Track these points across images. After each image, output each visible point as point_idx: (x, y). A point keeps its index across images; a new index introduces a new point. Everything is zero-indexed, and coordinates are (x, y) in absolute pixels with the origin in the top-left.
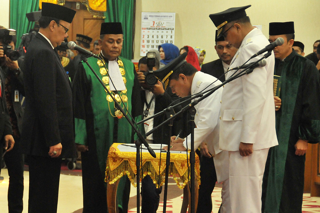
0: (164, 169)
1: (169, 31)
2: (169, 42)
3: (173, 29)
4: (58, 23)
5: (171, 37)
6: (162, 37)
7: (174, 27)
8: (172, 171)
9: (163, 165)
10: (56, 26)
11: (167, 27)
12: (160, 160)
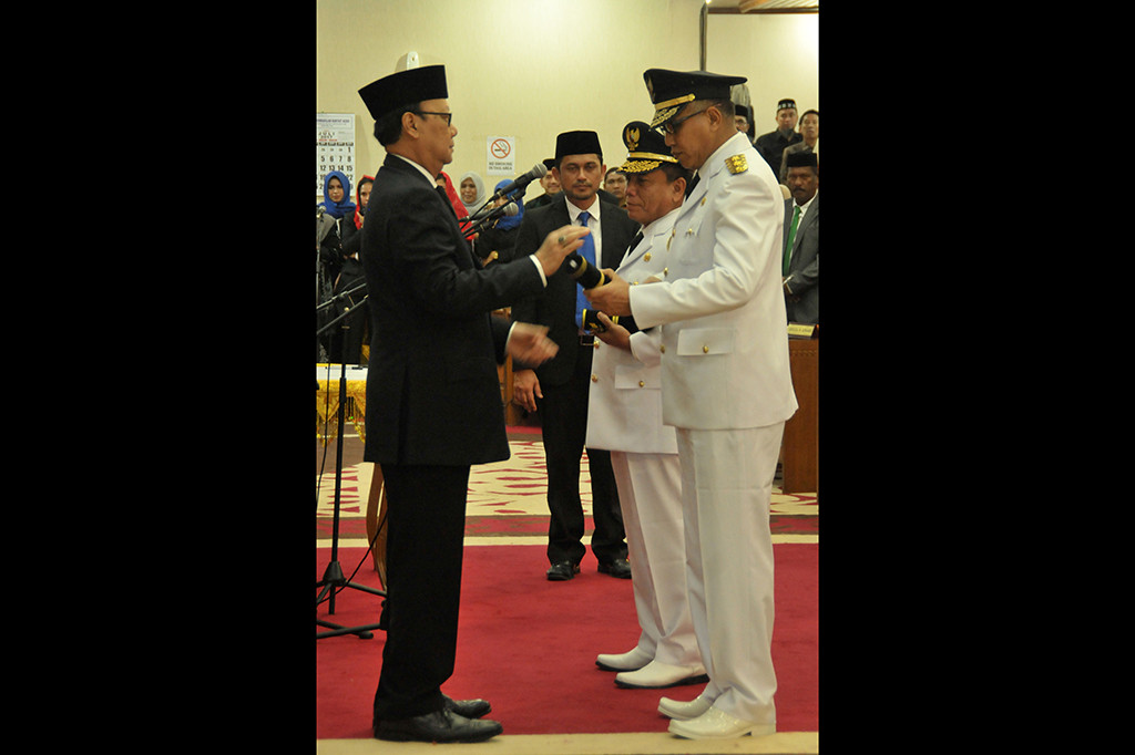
0: (336, 409)
1: (345, 148)
2: (337, 169)
3: (352, 145)
4: (421, 114)
5: (349, 159)
6: (332, 159)
7: (354, 141)
8: (350, 413)
9: (334, 402)
10: (417, 119)
11: (340, 141)
12: (328, 392)
